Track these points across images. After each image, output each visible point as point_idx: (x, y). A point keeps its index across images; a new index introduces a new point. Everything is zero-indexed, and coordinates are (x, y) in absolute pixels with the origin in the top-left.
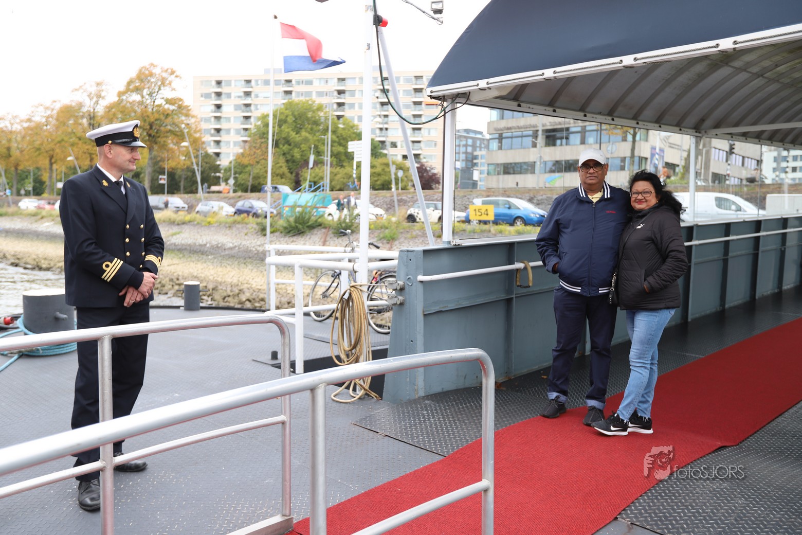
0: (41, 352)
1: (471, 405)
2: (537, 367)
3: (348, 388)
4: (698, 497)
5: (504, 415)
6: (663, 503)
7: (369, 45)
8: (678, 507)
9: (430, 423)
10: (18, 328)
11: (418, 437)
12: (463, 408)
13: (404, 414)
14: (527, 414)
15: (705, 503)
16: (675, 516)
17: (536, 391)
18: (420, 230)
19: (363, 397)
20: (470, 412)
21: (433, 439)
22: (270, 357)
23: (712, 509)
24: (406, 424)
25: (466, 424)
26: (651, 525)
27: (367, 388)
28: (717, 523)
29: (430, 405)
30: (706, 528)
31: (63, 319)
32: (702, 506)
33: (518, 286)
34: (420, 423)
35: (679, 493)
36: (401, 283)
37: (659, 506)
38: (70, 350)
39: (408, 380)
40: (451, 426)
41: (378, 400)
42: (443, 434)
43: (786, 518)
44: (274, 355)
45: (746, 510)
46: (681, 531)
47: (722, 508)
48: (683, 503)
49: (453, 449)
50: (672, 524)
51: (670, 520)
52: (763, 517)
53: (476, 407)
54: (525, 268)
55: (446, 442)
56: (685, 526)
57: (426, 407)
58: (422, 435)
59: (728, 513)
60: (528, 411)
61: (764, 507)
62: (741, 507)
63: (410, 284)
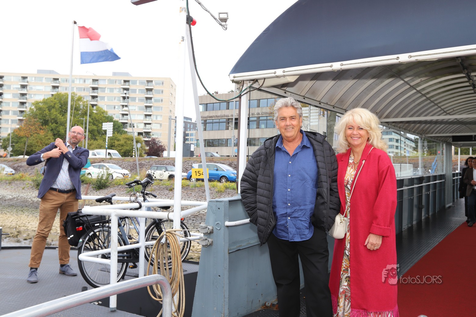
7: (183, 38)
36: (210, 228)
63: (219, 229)
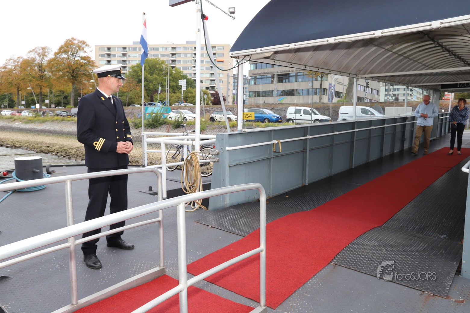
0: (26, 189)
1: (253, 210)
2: (283, 192)
3: (190, 204)
4: (365, 250)
5: (270, 215)
6: (349, 253)
7: (199, 29)
8: (356, 255)
9: (234, 220)
10: (12, 177)
11: (229, 227)
12: (250, 212)
13: (220, 216)
14: (281, 214)
15: (368, 252)
16: (355, 260)
17: (284, 203)
18: (217, 125)
19: (198, 209)
20: (253, 214)
21: (237, 228)
22: (148, 189)
23: (371, 256)
24: (222, 221)
25: (252, 220)
26: (344, 264)
27: (200, 204)
28: (374, 262)
29: (233, 211)
30: (369, 264)
31: (37, 172)
32: (367, 254)
33: (274, 152)
34: (229, 220)
35: (356, 249)
36: (217, 151)
37: (347, 255)
38: (41, 188)
39: (222, 199)
40: (245, 221)
41: (206, 210)
42: (241, 225)
43: (404, 257)
44: (150, 189)
45: (386, 255)
46: (358, 266)
47: (376, 254)
48: (358, 253)
49: (247, 232)
50: (354, 263)
51: (353, 262)
52: (394, 258)
53: (256, 211)
54: (278, 143)
55: (243, 229)
56: (360, 264)
57: (231, 212)
58: (231, 226)
59: (378, 256)
60: (282, 212)
61: (394, 253)
62: (384, 253)
63: (222, 152)
